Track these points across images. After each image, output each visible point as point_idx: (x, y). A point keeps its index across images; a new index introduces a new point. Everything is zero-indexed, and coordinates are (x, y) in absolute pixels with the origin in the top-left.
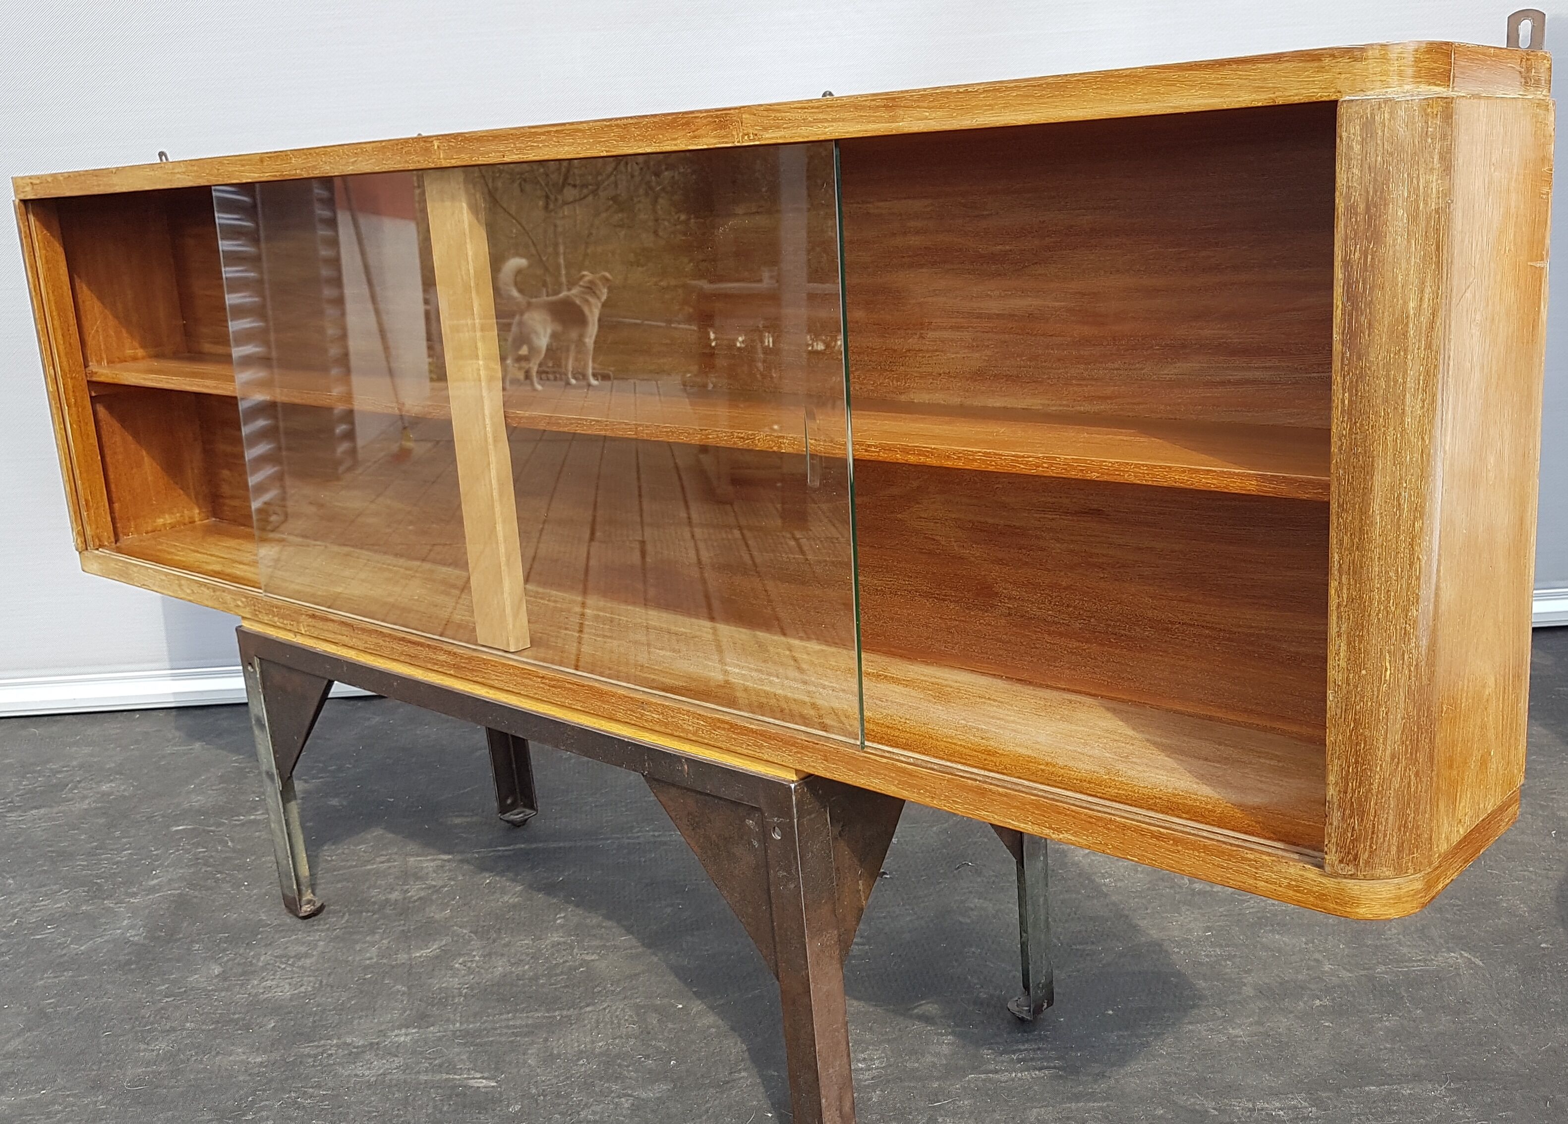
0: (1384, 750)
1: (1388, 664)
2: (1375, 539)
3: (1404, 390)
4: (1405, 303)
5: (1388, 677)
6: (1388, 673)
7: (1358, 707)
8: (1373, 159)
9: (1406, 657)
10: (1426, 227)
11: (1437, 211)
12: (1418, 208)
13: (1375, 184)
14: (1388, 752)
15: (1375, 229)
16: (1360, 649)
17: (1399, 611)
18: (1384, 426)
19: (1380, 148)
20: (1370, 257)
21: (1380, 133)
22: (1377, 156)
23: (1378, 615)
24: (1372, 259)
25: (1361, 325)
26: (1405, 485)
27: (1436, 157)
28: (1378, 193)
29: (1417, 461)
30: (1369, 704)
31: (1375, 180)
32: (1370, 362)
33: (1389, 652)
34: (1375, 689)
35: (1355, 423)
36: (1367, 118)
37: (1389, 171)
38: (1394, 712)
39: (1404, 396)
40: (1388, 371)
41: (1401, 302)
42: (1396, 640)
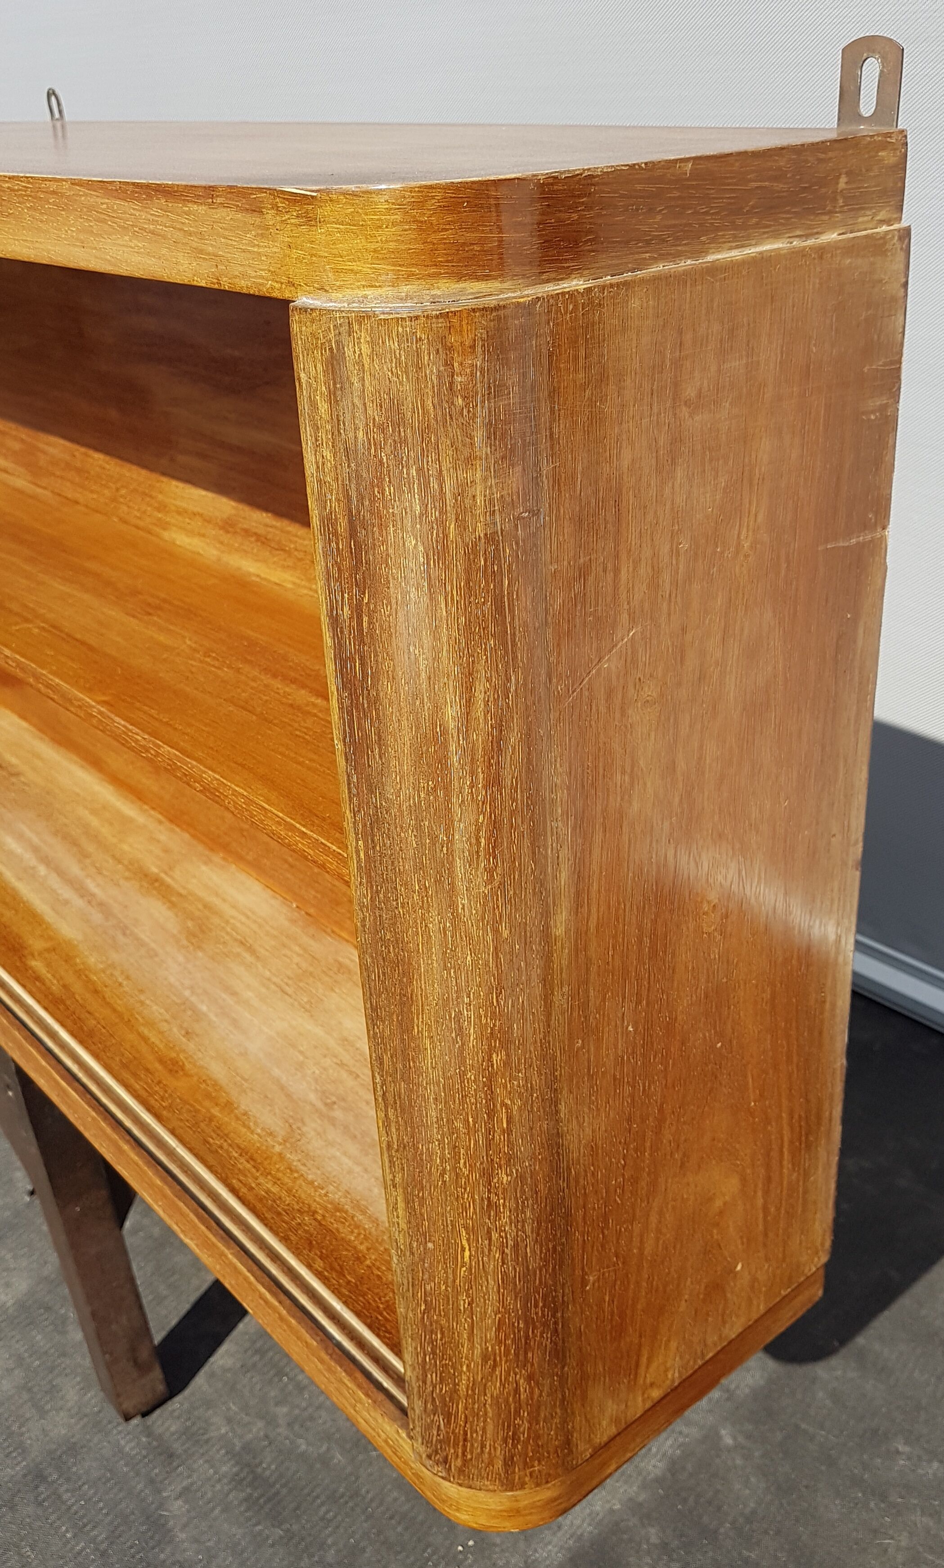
0: (472, 1348)
1: (465, 1243)
2: (427, 1072)
3: (451, 853)
4: (437, 708)
5: (467, 1259)
6: (467, 1253)
7: (428, 1288)
8: (351, 435)
9: (495, 1236)
10: (468, 571)
11: (490, 539)
12: (446, 536)
13: (358, 484)
14: (478, 1351)
15: (368, 569)
16: (422, 1214)
17: (476, 1175)
18: (422, 908)
19: (359, 414)
20: (365, 619)
21: (357, 385)
22: (356, 429)
23: (442, 1175)
24: (370, 623)
25: (368, 737)
26: (466, 1000)
27: (479, 436)
28: (367, 503)
29: (487, 964)
30: (443, 1288)
31: (359, 477)
32: (387, 800)
33: (466, 1228)
34: (450, 1271)
35: (377, 892)
36: (331, 349)
37: (381, 461)
38: (482, 1304)
39: (452, 863)
40: (419, 820)
41: (428, 705)
42: (475, 1212)
